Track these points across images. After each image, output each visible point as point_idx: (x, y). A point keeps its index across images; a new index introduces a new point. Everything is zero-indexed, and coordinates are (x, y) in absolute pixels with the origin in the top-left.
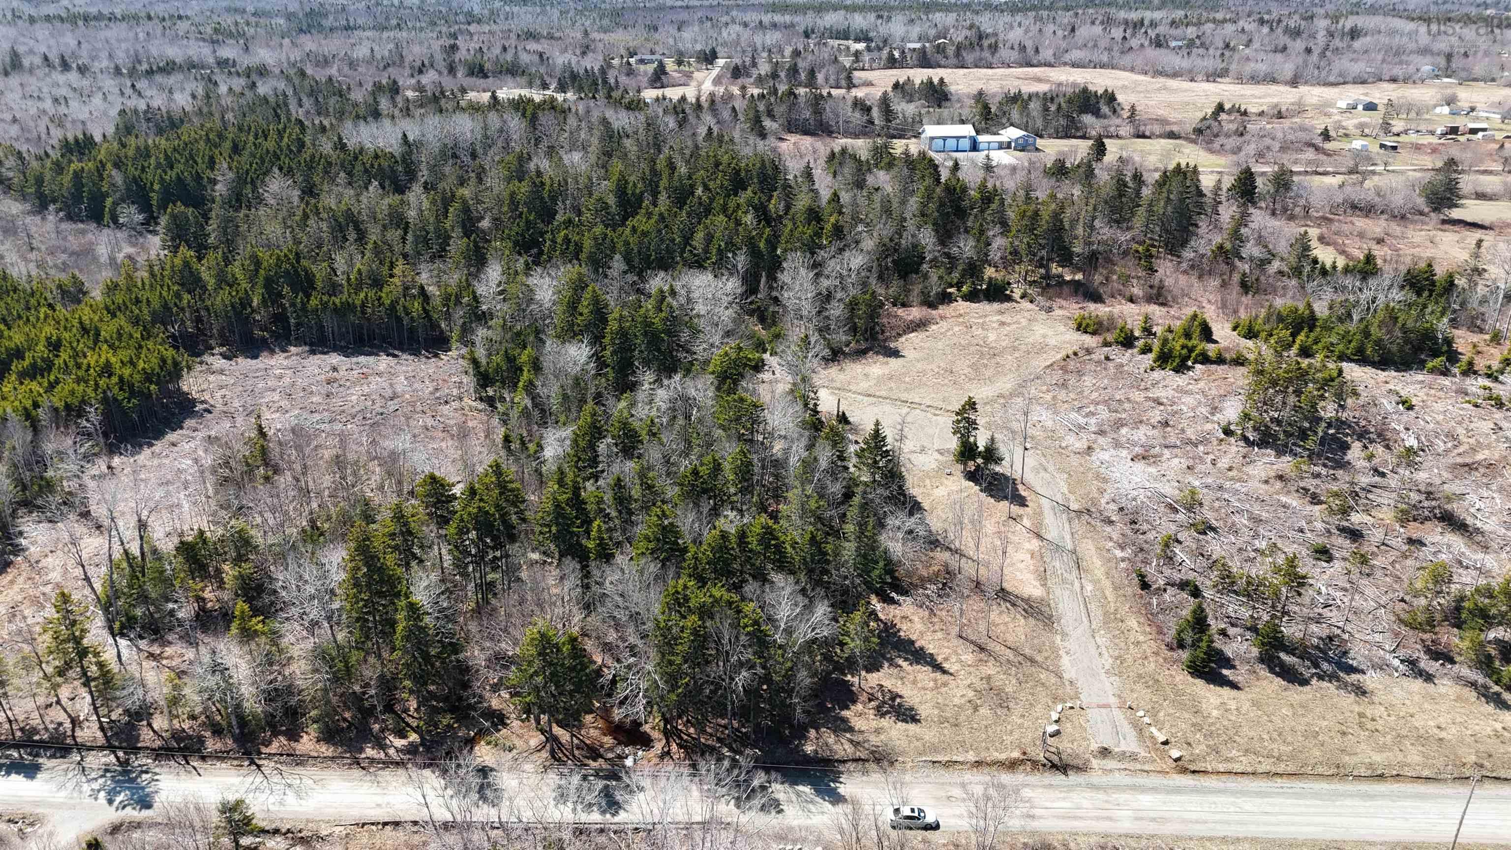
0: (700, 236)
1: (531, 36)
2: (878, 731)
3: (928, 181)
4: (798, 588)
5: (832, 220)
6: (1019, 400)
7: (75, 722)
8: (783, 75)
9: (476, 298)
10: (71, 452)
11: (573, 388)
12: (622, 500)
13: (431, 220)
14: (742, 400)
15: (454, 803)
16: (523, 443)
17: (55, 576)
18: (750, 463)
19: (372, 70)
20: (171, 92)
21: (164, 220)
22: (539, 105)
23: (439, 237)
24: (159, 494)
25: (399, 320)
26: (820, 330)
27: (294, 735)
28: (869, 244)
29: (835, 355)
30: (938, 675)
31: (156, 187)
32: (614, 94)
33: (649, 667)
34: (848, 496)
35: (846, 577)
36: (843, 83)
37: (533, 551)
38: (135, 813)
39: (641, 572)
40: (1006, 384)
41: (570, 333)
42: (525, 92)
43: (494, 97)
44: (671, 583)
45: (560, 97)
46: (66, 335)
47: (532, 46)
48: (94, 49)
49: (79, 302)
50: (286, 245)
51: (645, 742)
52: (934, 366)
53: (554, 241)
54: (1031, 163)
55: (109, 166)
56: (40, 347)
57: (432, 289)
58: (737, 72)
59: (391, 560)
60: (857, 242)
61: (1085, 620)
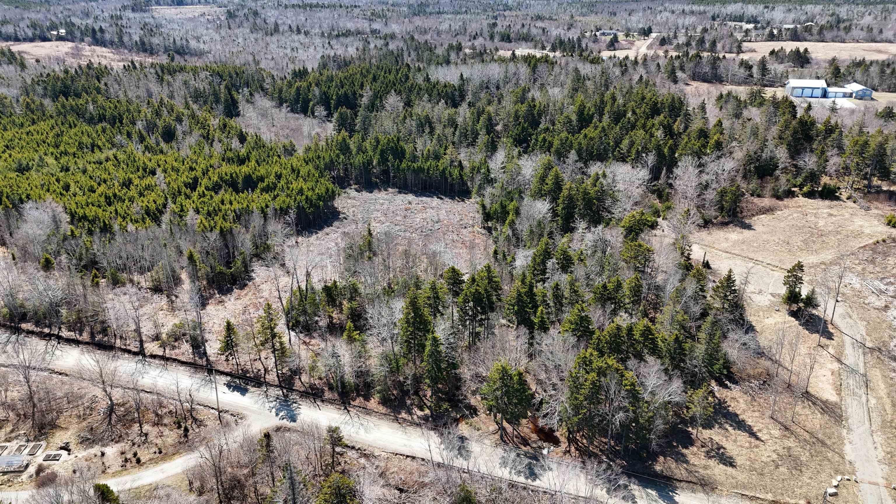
0: (626, 142)
1: (539, 18)
2: (706, 467)
3: (788, 116)
4: (663, 368)
5: (716, 138)
6: (837, 267)
7: (266, 370)
8: (694, 44)
9: (488, 171)
10: (280, 232)
11: (536, 227)
12: (558, 297)
13: (470, 124)
14: (640, 246)
15: (445, 453)
16: (504, 256)
17: (266, 294)
18: (641, 286)
19: (449, 36)
20: (347, 47)
21: (336, 115)
22: (539, 59)
23: (473, 134)
24: (318, 259)
25: (446, 179)
26: (698, 207)
27: (367, 398)
28: (739, 154)
29: (706, 224)
30: (753, 440)
31: (334, 97)
32: (584, 54)
33: (563, 399)
34: (704, 315)
35: (696, 366)
36: (735, 50)
37: (503, 318)
38: (288, 423)
39: (565, 341)
40: (828, 256)
41: (539, 194)
42: (532, 52)
43: (513, 54)
44: (582, 351)
45: (551, 55)
46: (284, 172)
47: (539, 24)
48: (313, 23)
49: (292, 155)
50: (393, 133)
51: (556, 442)
52: (775, 238)
53: (537, 140)
54: (866, 107)
55: (313, 85)
56: (272, 177)
57: (465, 163)
58: (663, 42)
59: (426, 311)
60: (731, 153)
61: (867, 423)
